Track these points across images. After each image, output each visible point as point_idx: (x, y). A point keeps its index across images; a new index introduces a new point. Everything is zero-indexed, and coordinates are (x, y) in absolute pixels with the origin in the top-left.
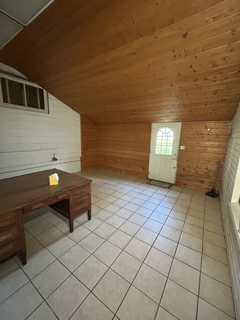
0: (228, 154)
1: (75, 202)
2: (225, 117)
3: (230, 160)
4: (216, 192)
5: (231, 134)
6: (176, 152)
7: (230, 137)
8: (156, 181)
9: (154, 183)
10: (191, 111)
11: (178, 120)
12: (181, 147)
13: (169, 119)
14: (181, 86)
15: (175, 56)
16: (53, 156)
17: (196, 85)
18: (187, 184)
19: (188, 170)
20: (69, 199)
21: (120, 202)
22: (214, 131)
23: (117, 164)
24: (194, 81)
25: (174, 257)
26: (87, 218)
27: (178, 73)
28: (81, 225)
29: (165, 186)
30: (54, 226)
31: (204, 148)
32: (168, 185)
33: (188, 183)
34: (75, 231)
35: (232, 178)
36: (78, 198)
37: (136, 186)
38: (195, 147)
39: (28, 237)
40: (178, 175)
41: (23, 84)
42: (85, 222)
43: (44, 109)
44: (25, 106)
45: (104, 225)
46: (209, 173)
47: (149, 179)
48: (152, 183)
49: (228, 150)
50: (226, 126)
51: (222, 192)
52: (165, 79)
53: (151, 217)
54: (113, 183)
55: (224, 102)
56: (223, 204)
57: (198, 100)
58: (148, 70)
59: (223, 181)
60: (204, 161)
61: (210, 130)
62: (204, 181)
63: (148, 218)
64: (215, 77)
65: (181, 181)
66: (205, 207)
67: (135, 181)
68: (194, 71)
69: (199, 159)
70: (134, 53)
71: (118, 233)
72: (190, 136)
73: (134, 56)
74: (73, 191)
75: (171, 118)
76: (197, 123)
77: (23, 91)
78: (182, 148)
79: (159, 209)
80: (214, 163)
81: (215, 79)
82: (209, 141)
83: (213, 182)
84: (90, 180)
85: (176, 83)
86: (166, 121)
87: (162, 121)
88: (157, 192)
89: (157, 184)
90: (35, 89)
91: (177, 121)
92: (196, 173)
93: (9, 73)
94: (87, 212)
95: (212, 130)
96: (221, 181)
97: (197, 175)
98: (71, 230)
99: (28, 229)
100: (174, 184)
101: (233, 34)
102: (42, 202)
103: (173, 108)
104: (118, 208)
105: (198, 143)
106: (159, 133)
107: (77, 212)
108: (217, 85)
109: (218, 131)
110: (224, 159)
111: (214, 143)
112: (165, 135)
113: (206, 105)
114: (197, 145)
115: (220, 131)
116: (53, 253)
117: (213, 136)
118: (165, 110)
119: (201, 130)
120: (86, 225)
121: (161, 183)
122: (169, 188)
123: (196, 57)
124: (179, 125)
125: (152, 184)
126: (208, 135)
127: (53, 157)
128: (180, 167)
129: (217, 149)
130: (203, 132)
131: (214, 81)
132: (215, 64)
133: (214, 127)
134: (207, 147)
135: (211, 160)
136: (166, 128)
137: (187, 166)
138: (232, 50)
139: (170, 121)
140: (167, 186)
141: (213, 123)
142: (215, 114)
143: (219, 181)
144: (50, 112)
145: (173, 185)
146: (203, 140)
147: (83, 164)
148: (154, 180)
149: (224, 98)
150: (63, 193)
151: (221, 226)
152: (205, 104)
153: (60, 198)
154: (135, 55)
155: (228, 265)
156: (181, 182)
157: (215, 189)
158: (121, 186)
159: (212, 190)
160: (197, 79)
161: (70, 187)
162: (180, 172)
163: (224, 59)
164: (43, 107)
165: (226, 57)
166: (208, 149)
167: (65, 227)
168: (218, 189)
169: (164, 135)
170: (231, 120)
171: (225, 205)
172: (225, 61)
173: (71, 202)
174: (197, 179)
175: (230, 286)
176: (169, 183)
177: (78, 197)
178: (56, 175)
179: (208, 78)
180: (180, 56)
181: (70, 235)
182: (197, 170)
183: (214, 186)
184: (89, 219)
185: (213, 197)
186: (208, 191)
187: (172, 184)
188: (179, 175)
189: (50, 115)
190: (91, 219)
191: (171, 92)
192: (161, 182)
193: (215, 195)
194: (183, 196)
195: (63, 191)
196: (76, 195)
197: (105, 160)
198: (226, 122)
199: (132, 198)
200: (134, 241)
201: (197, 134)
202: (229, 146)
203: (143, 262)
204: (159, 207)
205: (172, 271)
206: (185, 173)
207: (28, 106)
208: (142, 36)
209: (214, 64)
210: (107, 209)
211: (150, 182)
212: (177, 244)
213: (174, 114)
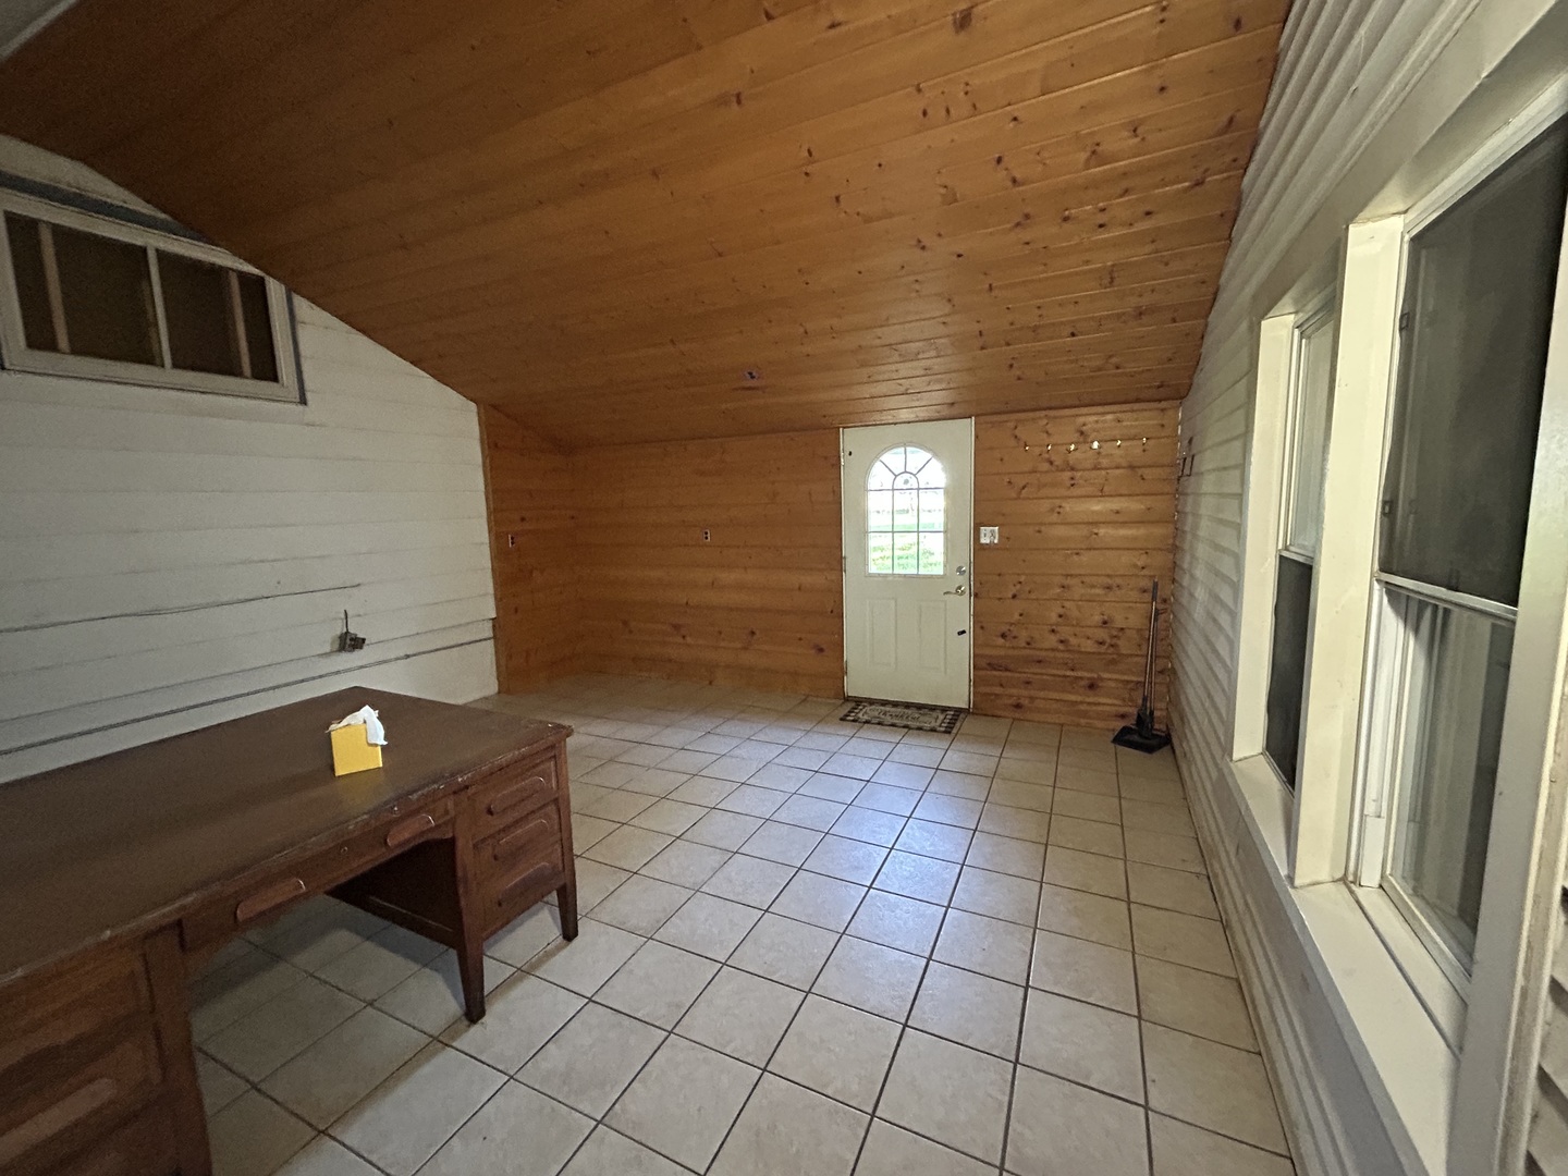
0: (1186, 546)
1: (487, 853)
2: (1159, 387)
3: (1200, 572)
4: (1156, 726)
5: (1188, 460)
6: (965, 557)
7: (1187, 471)
8: (884, 703)
9: (876, 714)
10: (1011, 366)
11: (955, 411)
12: (982, 535)
13: (917, 404)
14: (961, 252)
15: (925, 113)
16: (339, 629)
17: (1028, 243)
18: (1025, 702)
19: (1024, 635)
20: (452, 842)
21: (719, 829)
22: (1117, 452)
23: (689, 640)
24: (1018, 224)
25: (1017, 1059)
26: (555, 932)
27: (943, 191)
28: (525, 972)
29: (929, 721)
30: (371, 1004)
31: (1084, 531)
32: (941, 717)
33: (1032, 699)
34: (495, 1011)
35: (1223, 650)
36: (504, 830)
37: (792, 737)
38: (1043, 528)
39: (215, 1088)
40: (983, 663)
41: (144, 250)
42: (548, 955)
43: (275, 378)
44: (163, 366)
45: (653, 955)
46: (1115, 641)
47: (848, 699)
48: (866, 717)
49: (1187, 528)
50: (1163, 426)
51: (1182, 718)
52: (890, 215)
53: (881, 882)
54: (675, 736)
55: (1145, 319)
56: (1196, 777)
57: (1040, 312)
58: (807, 174)
59: (1180, 673)
60: (1093, 586)
61: (1100, 447)
62: (1102, 679)
63: (870, 887)
64: (1103, 210)
65: (998, 690)
66: (1120, 797)
67: (786, 715)
68: (1014, 181)
69: (1069, 581)
70: (738, 96)
71: (729, 982)
72: (1020, 481)
73: (735, 106)
74: (471, 791)
75: (926, 399)
76: (1040, 418)
77: (144, 284)
78: (989, 535)
79: (915, 836)
80: (1134, 595)
81: (1102, 218)
82: (1102, 494)
83: (1138, 682)
84: (559, 727)
85: (940, 235)
86: (904, 415)
87: (887, 417)
88: (895, 757)
89: (888, 720)
90: (217, 273)
91: (952, 412)
92: (1061, 647)
93: (56, 189)
94: (553, 897)
95: (1105, 445)
96: (1174, 671)
97: (1066, 655)
98: (474, 1010)
99: (211, 1049)
100: (966, 711)
101: (1162, 21)
102: (294, 870)
103: (933, 353)
104: (715, 859)
105: (1057, 510)
106: (878, 476)
107: (500, 904)
108: (1115, 244)
109: (1135, 448)
110: (1173, 571)
111: (1126, 505)
112: (906, 482)
113: (1073, 335)
114: (1054, 517)
115: (1144, 451)
116: (374, 1159)
117: (1118, 472)
118: (898, 365)
119: (1065, 447)
120: (556, 967)
121: (910, 712)
122: (950, 733)
123: (1015, 119)
124: (965, 430)
125: (867, 722)
126: (1096, 468)
127: (339, 633)
128: (985, 625)
129: (1140, 531)
130: (1072, 459)
131: (1101, 226)
132: (1099, 149)
133: (1116, 433)
134: (1096, 524)
135: (1119, 581)
136: (909, 449)
137: (1017, 617)
138: (1162, 89)
139: (923, 414)
140: (939, 722)
141: (1109, 417)
142: (1115, 375)
143: (1161, 672)
144: (309, 396)
145: (962, 716)
146: (1076, 491)
147: (510, 657)
148: (872, 702)
149: (1145, 301)
150: (417, 811)
151: (1198, 875)
152: (1071, 330)
153: (402, 836)
154: (739, 102)
155: (1260, 1054)
156: (996, 695)
157: (1152, 713)
158: (717, 745)
159: (1140, 721)
160: (1027, 216)
161: (453, 775)
162: (988, 651)
163: (1135, 131)
164: (266, 370)
165: (1142, 121)
166: (1102, 531)
167: (439, 998)
168: (1161, 709)
169: (899, 483)
170: (1182, 398)
171: (1204, 775)
172: (1138, 139)
173: (464, 854)
174: (1069, 673)
175: (1284, 1153)
176: (944, 709)
177: (498, 822)
178: (368, 714)
179: (1073, 211)
180: (948, 111)
181: (473, 1037)
182: (1065, 632)
183: (1145, 699)
184: (569, 932)
185: (1150, 750)
186: (1119, 725)
187: (959, 711)
188: (985, 667)
189: (312, 411)
190: (576, 934)
191: (919, 277)
192: (908, 705)
193: (1154, 742)
194: (1016, 761)
195: (418, 800)
196: (490, 812)
197: (625, 623)
198: (1163, 410)
199: (781, 798)
200: (816, 1014)
201: (1046, 466)
202: (1188, 509)
203: (873, 1115)
204: (912, 828)
205: (1014, 1130)
206: (1011, 652)
207: (176, 365)
208: (769, 17)
209: (1094, 152)
210: (658, 869)
211: (857, 712)
212: (1021, 992)
213: (939, 381)
